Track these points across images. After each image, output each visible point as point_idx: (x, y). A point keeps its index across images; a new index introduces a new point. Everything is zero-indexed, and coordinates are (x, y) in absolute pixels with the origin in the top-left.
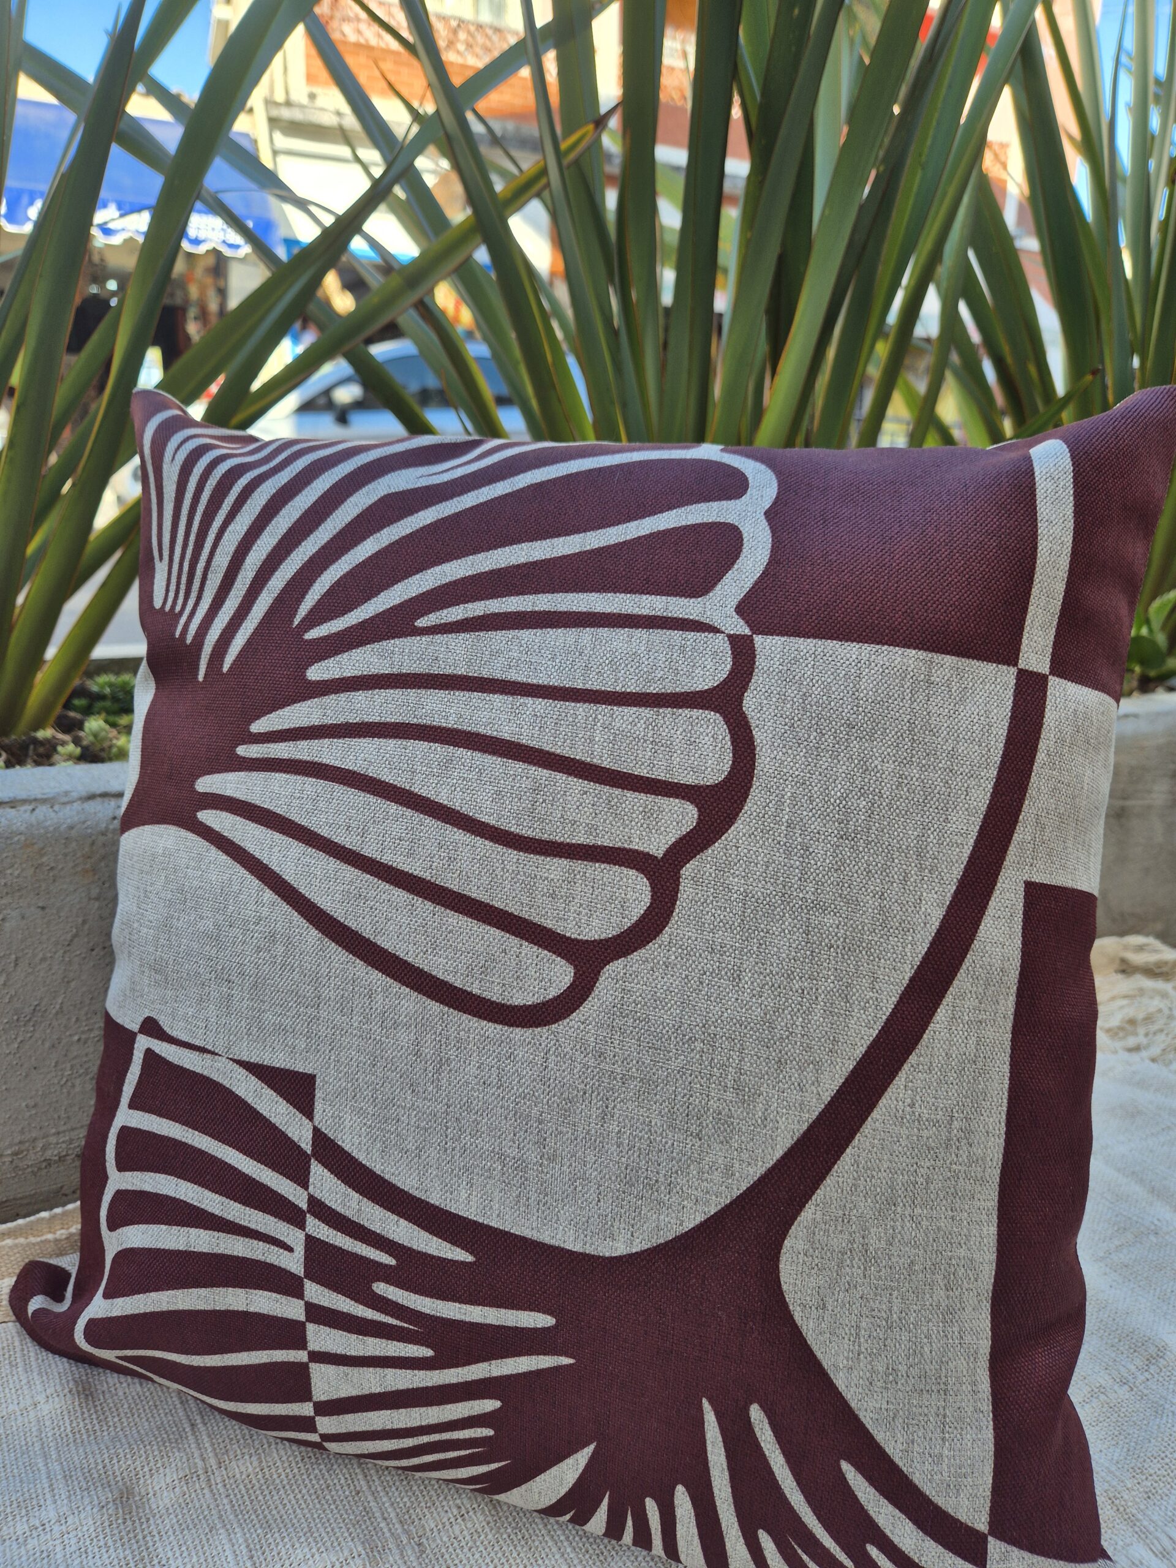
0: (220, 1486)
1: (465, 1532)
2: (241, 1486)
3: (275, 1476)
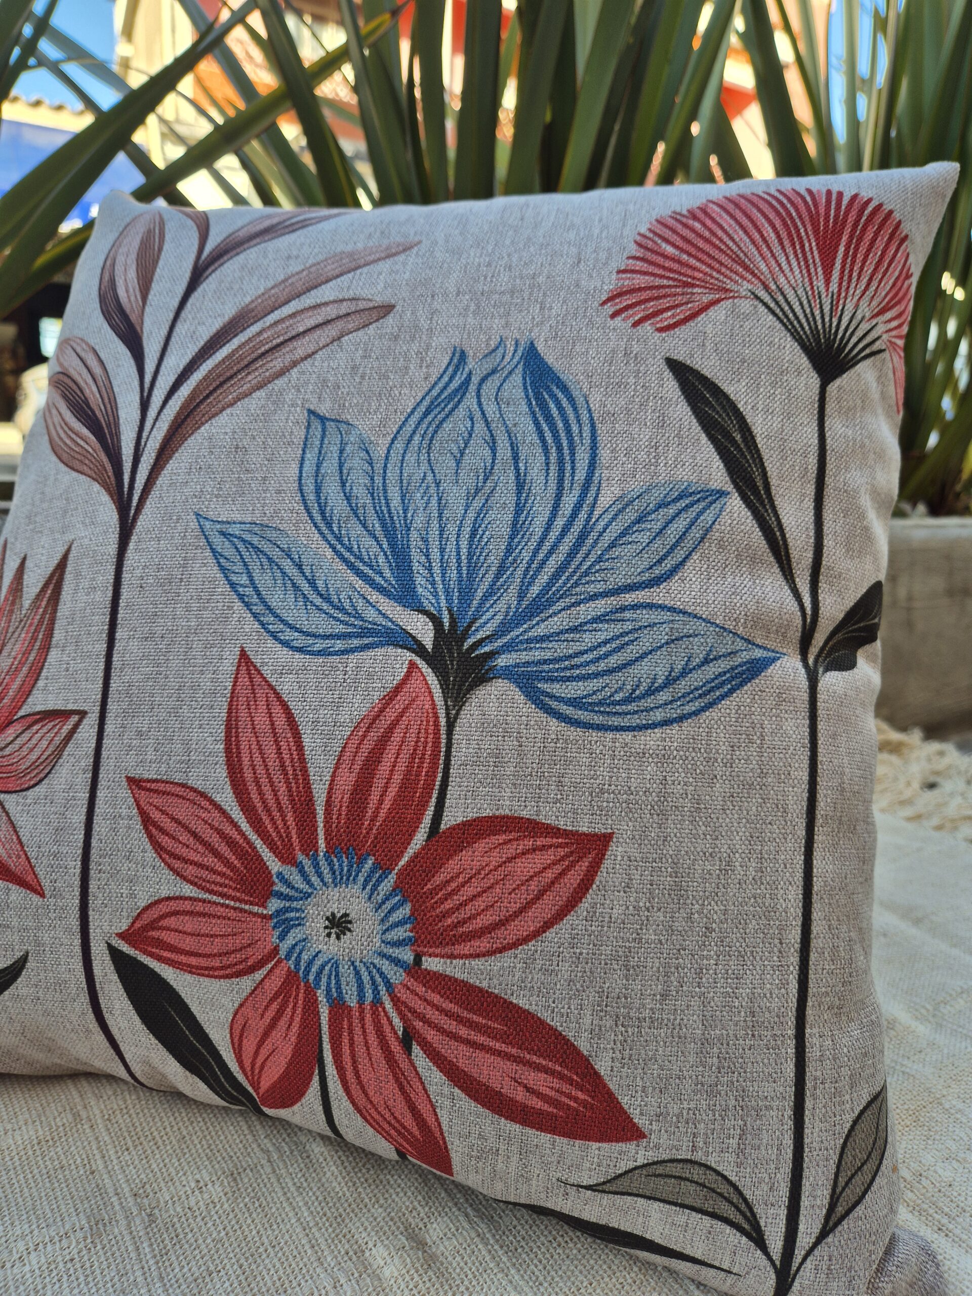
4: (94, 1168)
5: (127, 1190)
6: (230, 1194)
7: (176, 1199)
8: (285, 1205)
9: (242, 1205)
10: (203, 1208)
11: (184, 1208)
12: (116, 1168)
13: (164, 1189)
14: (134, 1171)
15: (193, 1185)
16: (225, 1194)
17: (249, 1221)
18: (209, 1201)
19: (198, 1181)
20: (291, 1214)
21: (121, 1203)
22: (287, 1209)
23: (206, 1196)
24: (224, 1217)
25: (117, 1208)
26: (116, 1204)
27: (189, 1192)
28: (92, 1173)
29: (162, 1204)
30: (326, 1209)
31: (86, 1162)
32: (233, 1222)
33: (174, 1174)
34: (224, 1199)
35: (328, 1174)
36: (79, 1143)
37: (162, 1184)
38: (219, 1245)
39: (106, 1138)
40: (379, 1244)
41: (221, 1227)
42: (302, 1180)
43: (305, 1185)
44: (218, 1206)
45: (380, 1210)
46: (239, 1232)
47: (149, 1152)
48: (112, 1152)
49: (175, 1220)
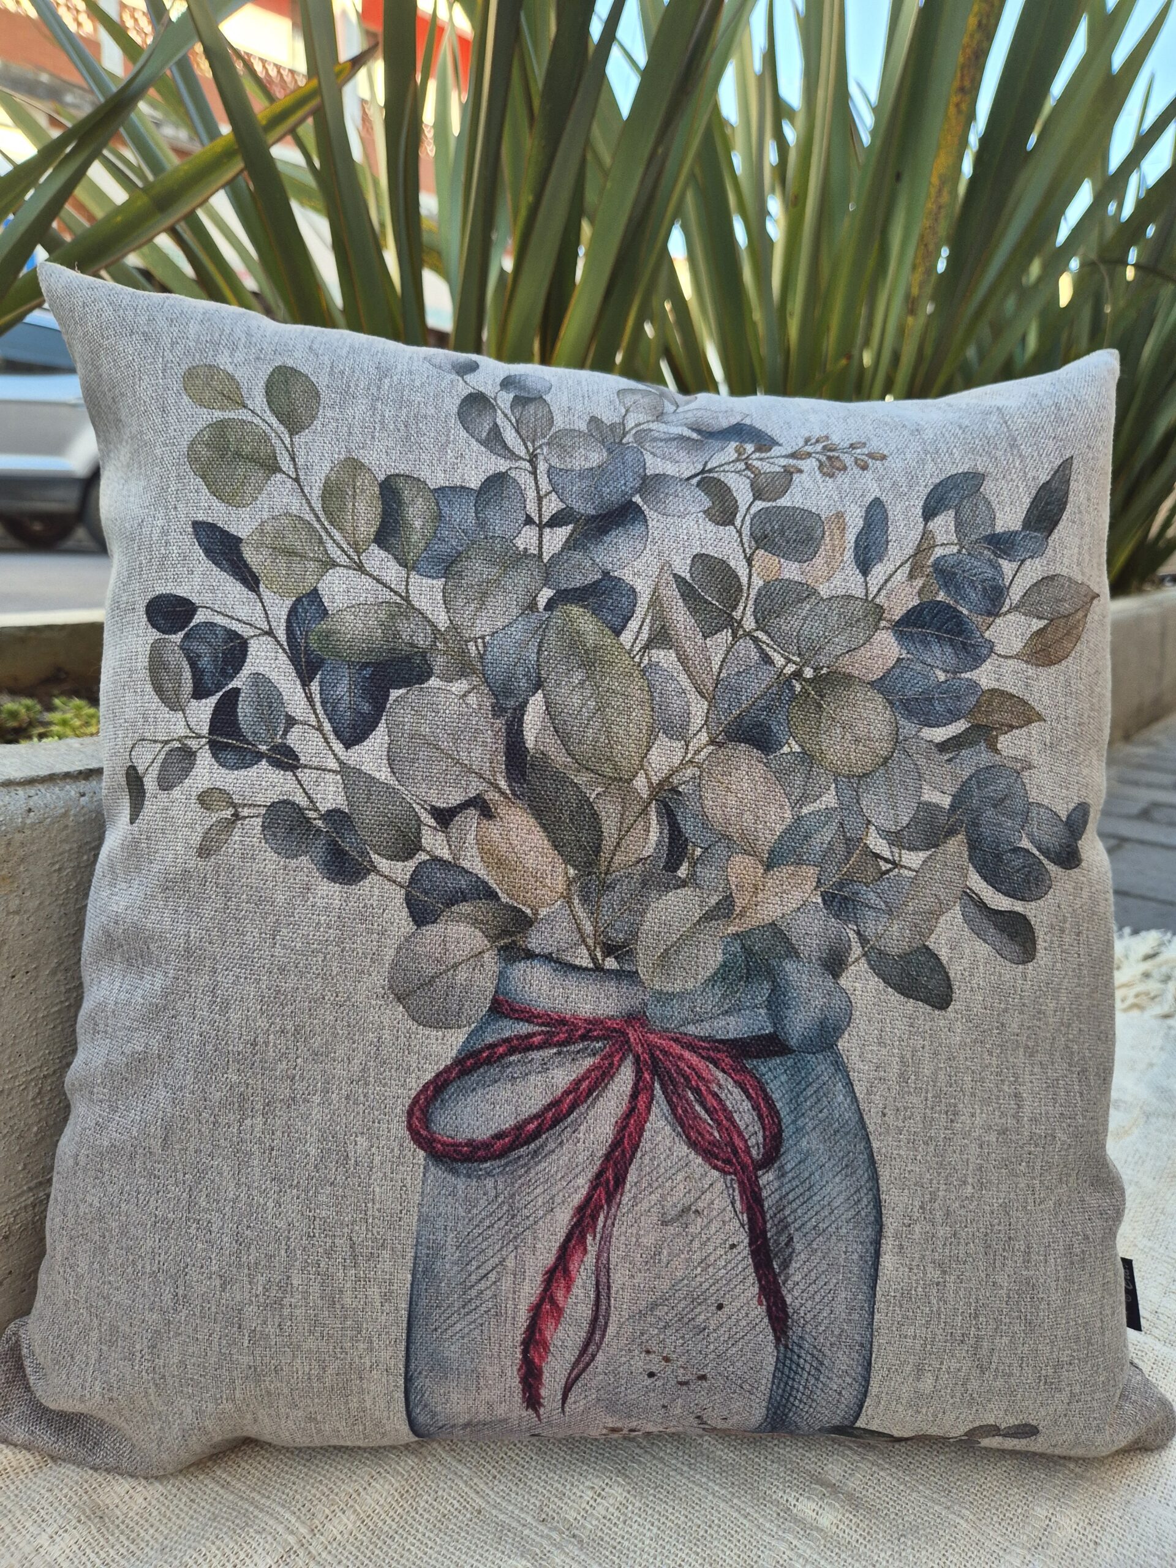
4: (477, 1507)
5: (529, 1519)
6: (633, 1492)
7: (583, 1513)
8: (690, 1485)
9: (651, 1498)
10: (617, 1513)
11: (597, 1519)
12: (498, 1500)
13: (565, 1507)
14: (520, 1499)
15: (590, 1493)
16: (629, 1492)
17: (670, 1510)
18: (617, 1505)
19: (593, 1488)
20: (703, 1492)
21: (536, 1534)
23: (611, 1501)
24: (643, 1515)
25: (538, 1539)
26: (533, 1536)
27: (592, 1502)
28: (479, 1512)
29: (575, 1524)
30: (730, 1478)
31: (465, 1503)
32: (656, 1516)
33: (561, 1488)
34: (631, 1499)
35: (706, 1445)
36: (442, 1485)
37: (559, 1503)
38: (661, 1542)
39: (466, 1471)
40: (801, 1499)
42: (686, 1457)
43: (693, 1461)
44: (630, 1507)
45: (775, 1465)
46: (669, 1524)
47: (518, 1474)
48: (481, 1486)
49: (600, 1534)
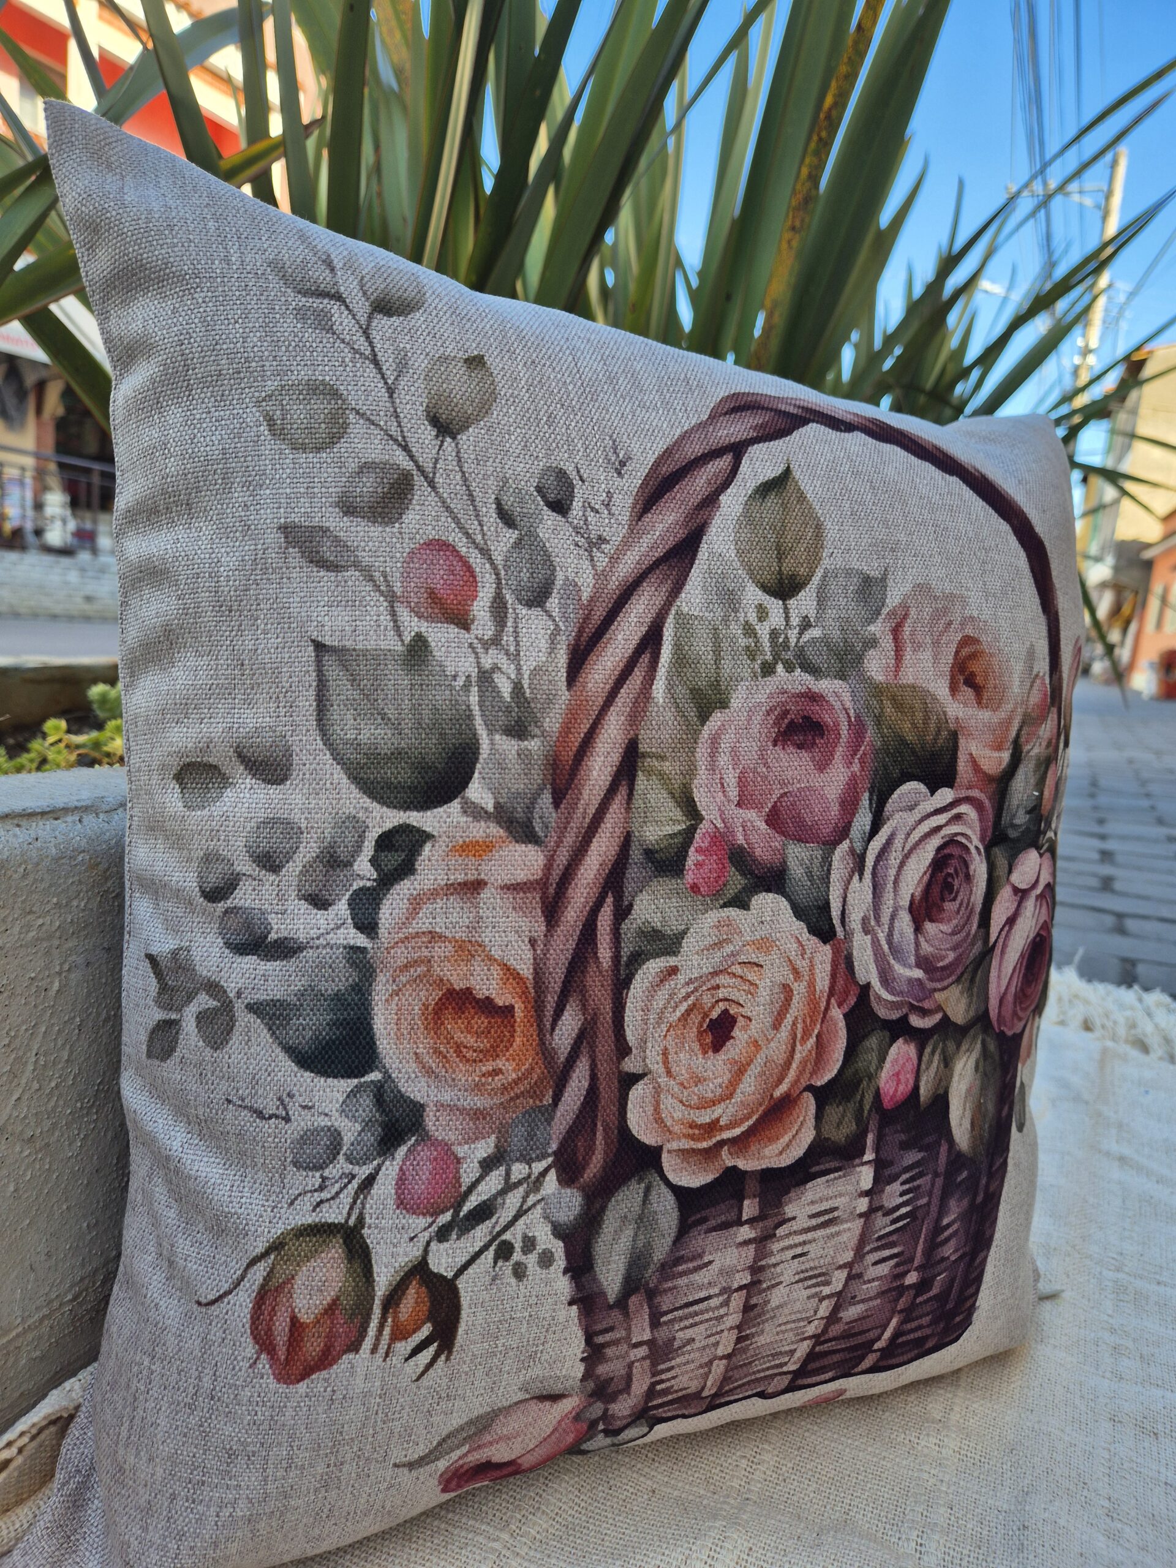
0: (532, 1553)
1: (768, 1473)
2: (552, 1542)
3: (570, 1519)
22: (833, 1445)
41: (807, 1482)
